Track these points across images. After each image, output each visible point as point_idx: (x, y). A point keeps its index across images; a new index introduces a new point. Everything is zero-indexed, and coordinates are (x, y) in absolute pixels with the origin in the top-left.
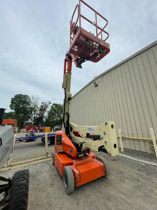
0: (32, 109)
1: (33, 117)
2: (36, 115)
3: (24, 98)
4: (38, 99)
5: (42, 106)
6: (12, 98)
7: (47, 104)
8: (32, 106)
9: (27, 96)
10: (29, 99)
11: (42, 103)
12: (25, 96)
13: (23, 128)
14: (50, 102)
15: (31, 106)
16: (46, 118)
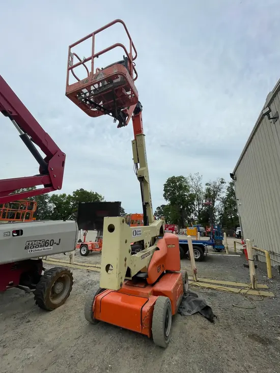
0: (193, 197)
1: (197, 209)
2: (201, 207)
3: (178, 181)
4: (199, 178)
5: (208, 190)
6: (165, 185)
7: (218, 184)
8: (192, 191)
9: (183, 178)
10: (186, 182)
11: (207, 184)
12: (180, 179)
13: (183, 228)
14: (222, 179)
15: (191, 193)
16: (219, 212)
